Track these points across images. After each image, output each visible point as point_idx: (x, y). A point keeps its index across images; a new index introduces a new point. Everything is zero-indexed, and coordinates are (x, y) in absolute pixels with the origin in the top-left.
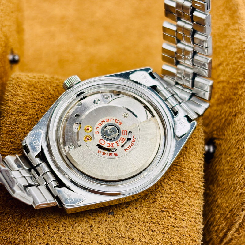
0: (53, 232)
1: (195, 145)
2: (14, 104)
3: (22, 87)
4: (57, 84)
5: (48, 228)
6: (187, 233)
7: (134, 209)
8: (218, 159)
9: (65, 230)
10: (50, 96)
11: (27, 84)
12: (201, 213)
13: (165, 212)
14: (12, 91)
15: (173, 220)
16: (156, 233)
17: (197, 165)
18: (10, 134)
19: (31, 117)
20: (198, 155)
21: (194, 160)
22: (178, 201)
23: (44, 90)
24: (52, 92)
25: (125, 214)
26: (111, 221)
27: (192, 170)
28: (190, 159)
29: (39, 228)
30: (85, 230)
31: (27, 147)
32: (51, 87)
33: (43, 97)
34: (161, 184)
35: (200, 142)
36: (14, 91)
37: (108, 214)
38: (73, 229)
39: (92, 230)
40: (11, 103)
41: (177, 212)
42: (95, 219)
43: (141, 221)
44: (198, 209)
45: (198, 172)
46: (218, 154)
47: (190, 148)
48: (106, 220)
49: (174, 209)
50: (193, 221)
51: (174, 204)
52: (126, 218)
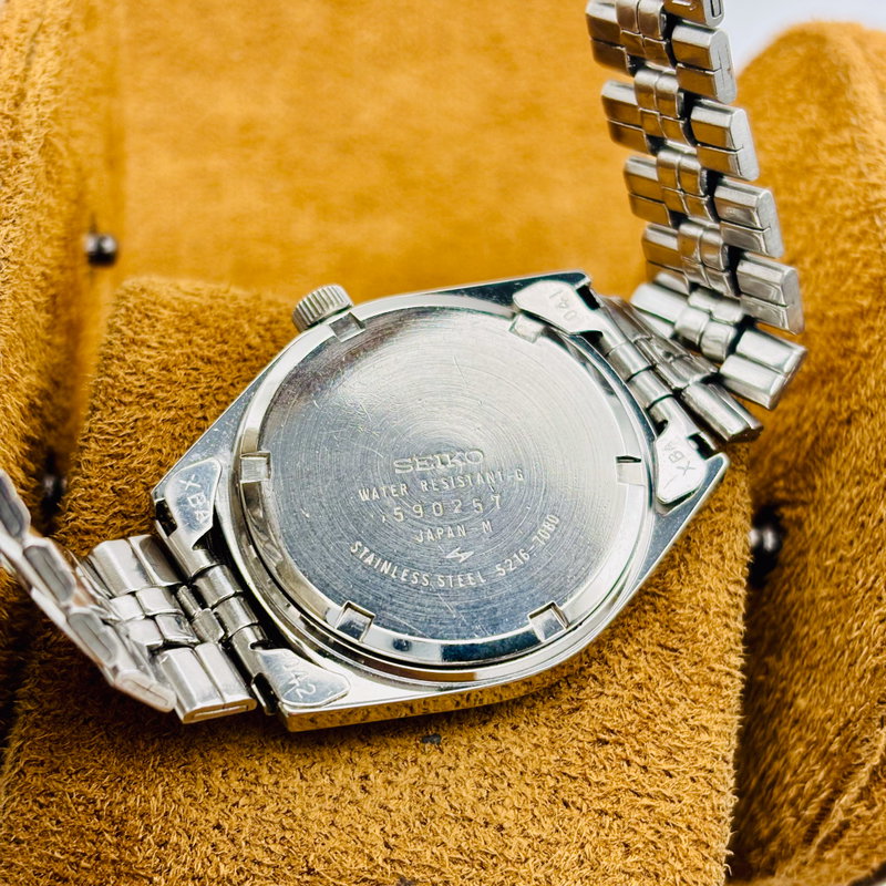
0: (239, 789)
1: (720, 534)
2: (129, 371)
3: (157, 320)
4: (271, 316)
5: (223, 773)
6: (680, 818)
7: (509, 728)
8: (792, 568)
9: (277, 783)
10: (247, 353)
11: (174, 310)
12: (730, 757)
13: (609, 746)
14: (124, 328)
15: (635, 772)
16: (576, 812)
17: (724, 597)
18: (111, 466)
19: (181, 413)
20: (726, 568)
21: (715, 584)
22: (656, 711)
23: (227, 331)
24: (256, 341)
25: (476, 744)
26: (429, 764)
27: (706, 613)
28: (700, 576)
29: (192, 773)
30: (343, 788)
31: (167, 510)
32: (250, 326)
33: (226, 353)
34: (599, 652)
35: (737, 524)
36: (131, 329)
37: (423, 741)
38: (304, 783)
39: (366, 791)
40: (121, 367)
41: (649, 746)
42: (377, 753)
43: (530, 768)
44: (721, 743)
45: (724, 619)
46: (793, 553)
47: (702, 543)
48: (415, 761)
49: (638, 736)
50: (702, 780)
51: (640, 721)
52: (481, 756)
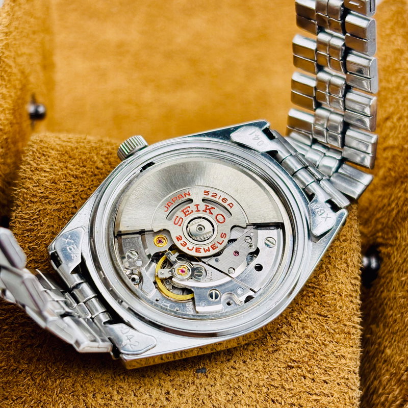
0: (102, 403)
1: (345, 253)
2: (35, 185)
3: (49, 157)
4: (108, 151)
5: (94, 395)
6: (333, 405)
7: (241, 362)
8: (385, 279)
9: (122, 399)
10: (96, 172)
11: (58, 151)
12: (357, 370)
13: (294, 369)
14: (31, 162)
15: (308, 382)
16: (278, 405)
17: (350, 287)
18: (28, 236)
19: (63, 206)
20: (350, 271)
21: (344, 280)
22: (317, 349)
23: (86, 160)
24: (100, 165)
25: (225, 372)
26: (201, 384)
27: (341, 295)
28: (336, 276)
29: (77, 396)
30: (156, 399)
31: (58, 256)
32: (97, 157)
33: (85, 172)
34: (287, 319)
35: (354, 248)
36: (35, 162)
37: (196, 372)
38: (136, 398)
39: (169, 400)
40: (31, 183)
41: (315, 367)
42: (173, 380)
43: (253, 383)
44: (352, 364)
45: (350, 298)
46: (386, 271)
47: (336, 259)
48: (193, 383)
49: (309, 363)
50: (343, 384)
51: (310, 355)
52: (228, 378)
